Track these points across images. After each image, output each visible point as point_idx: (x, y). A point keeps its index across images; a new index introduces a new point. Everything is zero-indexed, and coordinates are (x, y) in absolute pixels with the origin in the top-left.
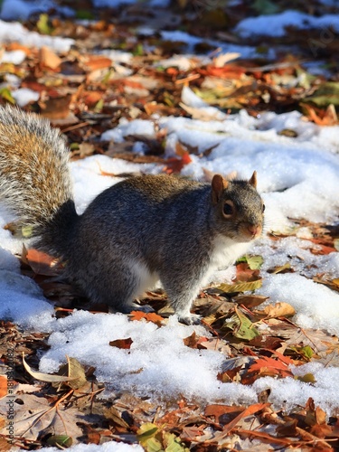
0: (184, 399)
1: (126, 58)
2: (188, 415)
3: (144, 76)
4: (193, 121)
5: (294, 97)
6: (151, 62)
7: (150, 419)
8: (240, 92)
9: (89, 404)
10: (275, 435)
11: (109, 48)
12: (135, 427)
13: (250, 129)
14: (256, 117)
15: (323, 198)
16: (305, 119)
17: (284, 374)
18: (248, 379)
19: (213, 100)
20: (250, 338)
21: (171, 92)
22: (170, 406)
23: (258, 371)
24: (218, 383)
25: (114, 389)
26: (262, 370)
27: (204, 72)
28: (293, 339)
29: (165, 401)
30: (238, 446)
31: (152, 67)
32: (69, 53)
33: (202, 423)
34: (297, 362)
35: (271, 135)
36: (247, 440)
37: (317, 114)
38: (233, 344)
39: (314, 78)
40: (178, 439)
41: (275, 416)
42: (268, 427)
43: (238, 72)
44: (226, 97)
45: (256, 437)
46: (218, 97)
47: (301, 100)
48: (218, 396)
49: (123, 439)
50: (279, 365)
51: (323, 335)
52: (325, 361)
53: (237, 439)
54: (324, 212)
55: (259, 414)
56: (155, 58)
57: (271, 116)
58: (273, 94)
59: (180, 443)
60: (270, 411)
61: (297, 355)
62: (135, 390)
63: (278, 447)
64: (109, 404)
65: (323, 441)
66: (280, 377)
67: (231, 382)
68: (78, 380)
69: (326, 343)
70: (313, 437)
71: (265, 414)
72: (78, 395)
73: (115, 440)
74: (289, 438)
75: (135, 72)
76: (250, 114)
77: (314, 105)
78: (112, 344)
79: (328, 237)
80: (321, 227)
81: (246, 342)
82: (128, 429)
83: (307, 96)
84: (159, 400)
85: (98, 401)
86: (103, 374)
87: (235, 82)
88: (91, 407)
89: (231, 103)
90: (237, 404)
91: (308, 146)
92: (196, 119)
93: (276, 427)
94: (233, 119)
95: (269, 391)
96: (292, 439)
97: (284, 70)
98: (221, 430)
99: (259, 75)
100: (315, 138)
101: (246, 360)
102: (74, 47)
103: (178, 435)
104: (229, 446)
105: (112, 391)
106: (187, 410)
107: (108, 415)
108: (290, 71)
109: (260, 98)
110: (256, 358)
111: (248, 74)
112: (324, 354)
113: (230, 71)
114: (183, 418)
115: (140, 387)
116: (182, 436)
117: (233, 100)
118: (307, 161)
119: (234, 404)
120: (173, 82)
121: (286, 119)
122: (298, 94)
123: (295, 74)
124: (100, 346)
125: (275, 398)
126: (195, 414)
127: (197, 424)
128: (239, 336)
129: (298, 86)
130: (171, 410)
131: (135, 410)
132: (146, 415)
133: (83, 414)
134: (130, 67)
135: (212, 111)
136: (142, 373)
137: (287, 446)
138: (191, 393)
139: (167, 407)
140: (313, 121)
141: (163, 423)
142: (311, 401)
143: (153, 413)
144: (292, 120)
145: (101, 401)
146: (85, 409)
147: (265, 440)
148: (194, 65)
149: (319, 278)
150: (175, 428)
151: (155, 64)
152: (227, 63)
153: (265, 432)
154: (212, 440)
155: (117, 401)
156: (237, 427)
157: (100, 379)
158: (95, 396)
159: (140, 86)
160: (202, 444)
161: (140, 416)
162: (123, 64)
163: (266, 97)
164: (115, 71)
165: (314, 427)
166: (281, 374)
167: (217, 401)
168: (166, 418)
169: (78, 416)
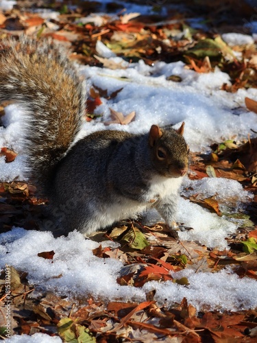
0: (92, 298)
1: (55, 15)
2: (95, 310)
3: (68, 31)
4: (104, 69)
5: (180, 49)
6: (73, 19)
7: (67, 314)
8: (139, 44)
9: (22, 302)
10: (159, 326)
11: (42, 7)
12: (56, 321)
13: (146, 75)
14: (151, 66)
15: (199, 132)
16: (187, 67)
17: (166, 277)
18: (139, 283)
19: (119, 50)
20: (141, 248)
21: (88, 44)
22: (82, 304)
23: (147, 276)
24: (117, 286)
25: (41, 290)
26: (149, 276)
27: (113, 27)
28: (174, 248)
29: (78, 299)
30: (131, 334)
31: (74, 23)
32: (12, 12)
33: (105, 317)
34: (175, 267)
35: (161, 80)
36: (138, 330)
37: (196, 64)
38: (129, 253)
39: (196, 31)
40: (88, 330)
41: (159, 310)
42: (153, 319)
43: (138, 27)
44: (129, 48)
45: (144, 328)
46: (123, 48)
47: (184, 52)
48: (117, 295)
49: (47, 330)
50: (162, 271)
51: (195, 245)
52: (196, 267)
53: (130, 330)
54: (200, 144)
55: (147, 310)
56: (77, 15)
57: (162, 64)
58: (164, 46)
59: (89, 333)
60: (156, 307)
61: (176, 261)
62: (56, 291)
63: (160, 336)
64: (37, 301)
65: (193, 331)
66: (163, 280)
67: (127, 285)
68: (15, 283)
69: (198, 251)
70: (186, 328)
71: (151, 309)
72: (15, 295)
73: (41, 331)
74: (168, 329)
75: (61, 28)
76: (146, 63)
77: (194, 57)
78: (40, 255)
79: (201, 164)
80: (197, 156)
81: (139, 251)
82: (51, 322)
83: (189, 49)
84: (74, 298)
85: (29, 299)
86: (33, 278)
87: (136, 35)
88: (24, 304)
89: (133, 53)
90: (131, 301)
91: (189, 89)
92: (106, 67)
93: (159, 320)
94: (134, 67)
95: (154, 292)
96: (171, 330)
97: (173, 25)
98: (119, 322)
99: (154, 29)
100: (194, 83)
101: (138, 267)
102: (16, 7)
103: (87, 327)
104: (125, 336)
105: (39, 292)
106: (94, 306)
107: (36, 311)
108: (178, 26)
109: (154, 50)
110: (146, 265)
111: (146, 28)
112: (196, 260)
113: (132, 26)
114: (91, 312)
115: (60, 289)
116: (91, 327)
117: (134, 50)
118: (187, 104)
119: (129, 302)
120: (90, 36)
121: (174, 67)
122: (183, 47)
123: (181, 29)
124: (31, 256)
125: (159, 297)
126: (100, 309)
127: (102, 317)
128: (133, 247)
129: (183, 38)
130: (82, 306)
131: (56, 306)
132: (64, 310)
133: (18, 310)
134: (58, 23)
135: (118, 60)
136: (62, 278)
137: (167, 335)
138: (98, 294)
139: (80, 304)
140: (193, 69)
141: (76, 317)
142: (185, 300)
143: (69, 309)
144: (177, 68)
145: (32, 299)
146: (19, 306)
147: (151, 331)
148: (106, 22)
149: (194, 198)
150: (85, 321)
151: (77, 20)
152: (130, 20)
153: (151, 323)
154: (112, 331)
155: (43, 299)
156: (130, 320)
157: (31, 282)
158: (27, 295)
159: (65, 39)
160: (104, 334)
161: (60, 311)
162: (52, 21)
163: (159, 49)
164: (46, 26)
165: (187, 320)
166: (163, 278)
167: (116, 299)
168: (79, 313)
169: (15, 312)
